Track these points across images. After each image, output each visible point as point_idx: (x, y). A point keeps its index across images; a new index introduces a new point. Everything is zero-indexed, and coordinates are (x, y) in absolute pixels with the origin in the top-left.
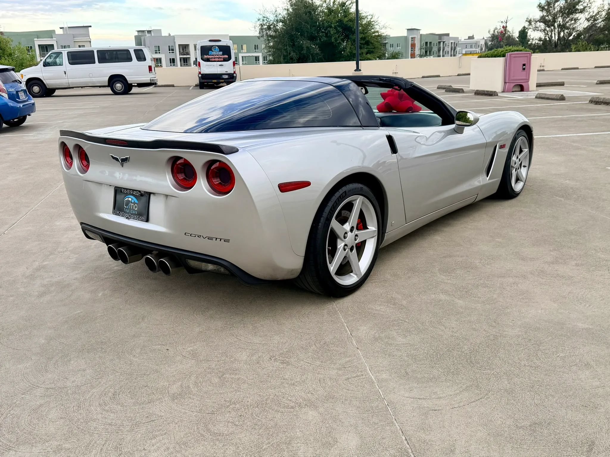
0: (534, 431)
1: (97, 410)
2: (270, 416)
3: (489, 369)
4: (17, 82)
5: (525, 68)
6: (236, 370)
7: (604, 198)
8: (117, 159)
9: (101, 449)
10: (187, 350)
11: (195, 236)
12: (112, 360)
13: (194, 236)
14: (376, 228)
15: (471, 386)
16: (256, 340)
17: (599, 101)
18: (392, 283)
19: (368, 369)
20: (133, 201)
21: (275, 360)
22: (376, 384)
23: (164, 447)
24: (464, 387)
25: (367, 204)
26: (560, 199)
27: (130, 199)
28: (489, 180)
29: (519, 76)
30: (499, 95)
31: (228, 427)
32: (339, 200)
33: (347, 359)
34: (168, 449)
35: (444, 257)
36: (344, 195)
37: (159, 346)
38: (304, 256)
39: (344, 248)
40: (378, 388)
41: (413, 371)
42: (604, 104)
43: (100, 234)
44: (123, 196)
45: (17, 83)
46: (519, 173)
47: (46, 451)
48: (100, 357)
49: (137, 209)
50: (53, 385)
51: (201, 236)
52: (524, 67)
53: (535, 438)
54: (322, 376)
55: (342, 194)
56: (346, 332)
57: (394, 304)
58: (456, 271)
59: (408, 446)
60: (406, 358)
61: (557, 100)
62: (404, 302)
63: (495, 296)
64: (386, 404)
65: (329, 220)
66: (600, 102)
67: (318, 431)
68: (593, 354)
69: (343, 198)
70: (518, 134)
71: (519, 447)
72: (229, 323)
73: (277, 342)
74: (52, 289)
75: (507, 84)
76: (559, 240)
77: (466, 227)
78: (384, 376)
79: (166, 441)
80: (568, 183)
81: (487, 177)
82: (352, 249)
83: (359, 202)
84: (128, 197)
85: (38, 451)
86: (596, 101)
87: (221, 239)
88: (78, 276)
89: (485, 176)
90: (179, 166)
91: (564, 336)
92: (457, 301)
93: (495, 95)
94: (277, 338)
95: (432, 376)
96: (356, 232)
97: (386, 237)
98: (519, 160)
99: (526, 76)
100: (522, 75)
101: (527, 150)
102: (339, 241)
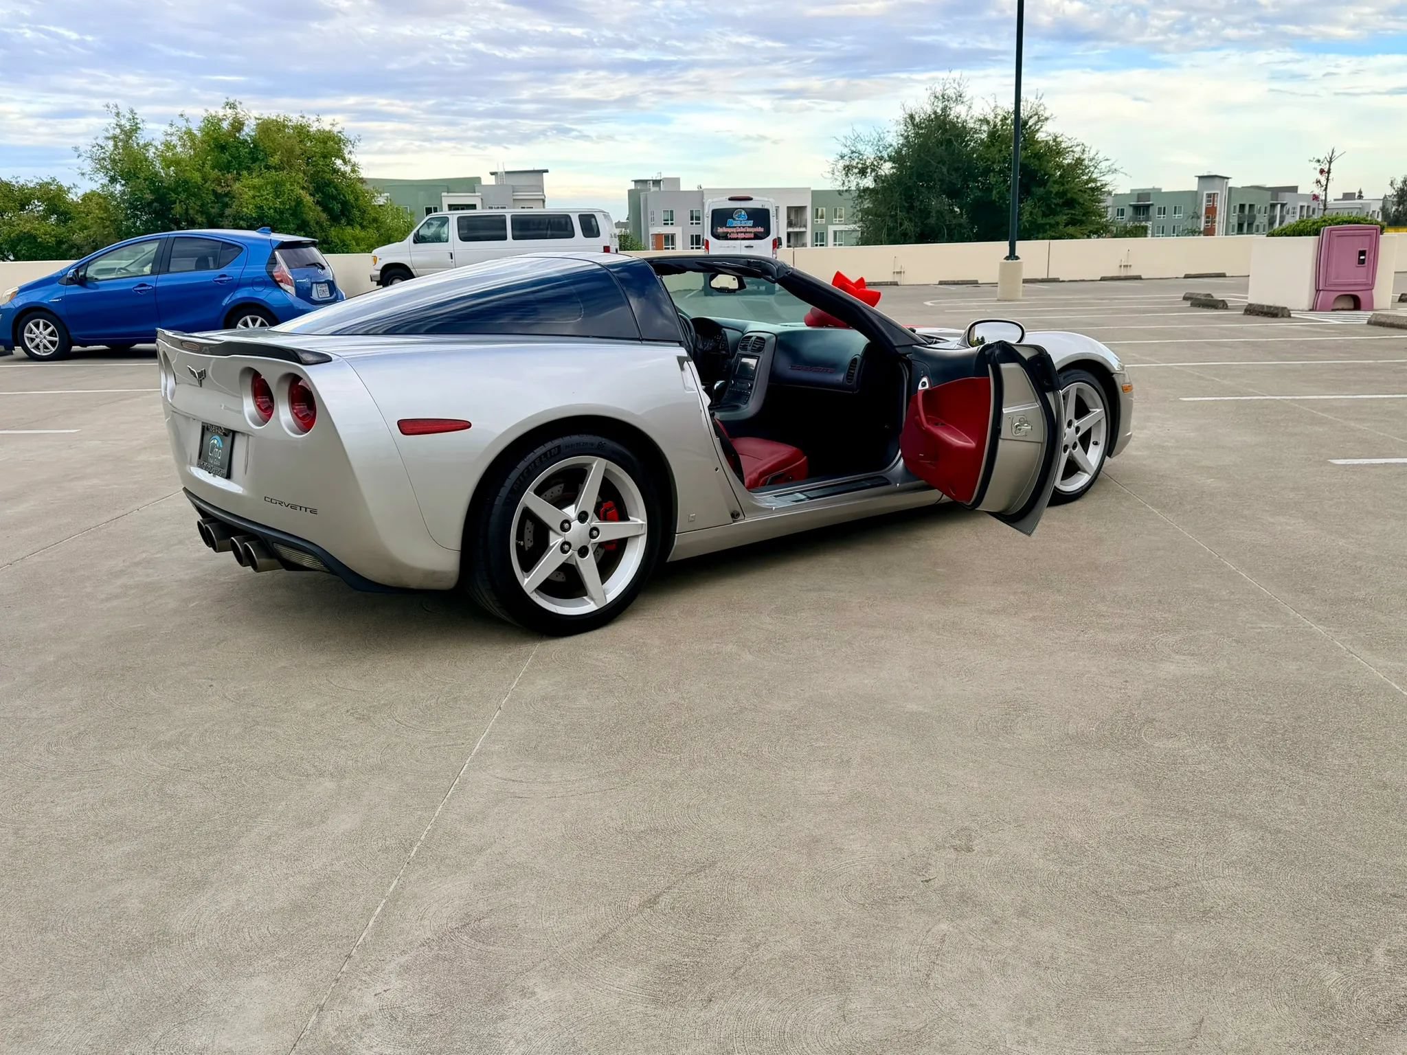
0: (640, 839)
1: (38, 750)
2: (264, 783)
4: (316, 266)
5: (1364, 260)
6: (280, 721)
8: (193, 374)
10: (238, 690)
11: (276, 503)
12: (121, 691)
14: (643, 521)
15: (617, 772)
16: (355, 685)
20: (217, 445)
21: (353, 714)
22: (470, 758)
23: (81, 802)
24: (603, 772)
25: (619, 475)
27: (216, 442)
29: (1349, 274)
30: (1292, 315)
31: (191, 788)
32: (541, 460)
33: (466, 721)
34: (84, 804)
36: (556, 453)
37: (204, 680)
38: (460, 550)
39: (563, 548)
40: (468, 761)
44: (208, 436)
45: (316, 268)
46: (1076, 455)
48: (108, 686)
49: (219, 457)
51: (283, 502)
52: (1362, 257)
55: (550, 451)
57: (635, 653)
58: (801, 613)
62: (655, 652)
63: (819, 653)
65: (518, 491)
67: (311, 807)
69: (551, 456)
73: (383, 691)
74: (134, 591)
75: (1321, 292)
78: (497, 748)
79: (91, 795)
80: (1209, 483)
83: (597, 468)
84: (214, 439)
87: (306, 509)
92: (745, 655)
93: (1283, 316)
94: (391, 685)
95: (570, 754)
96: (593, 523)
97: (678, 540)
98: (1078, 429)
99: (1367, 278)
100: (1360, 274)
101: (1098, 410)
102: (552, 534)
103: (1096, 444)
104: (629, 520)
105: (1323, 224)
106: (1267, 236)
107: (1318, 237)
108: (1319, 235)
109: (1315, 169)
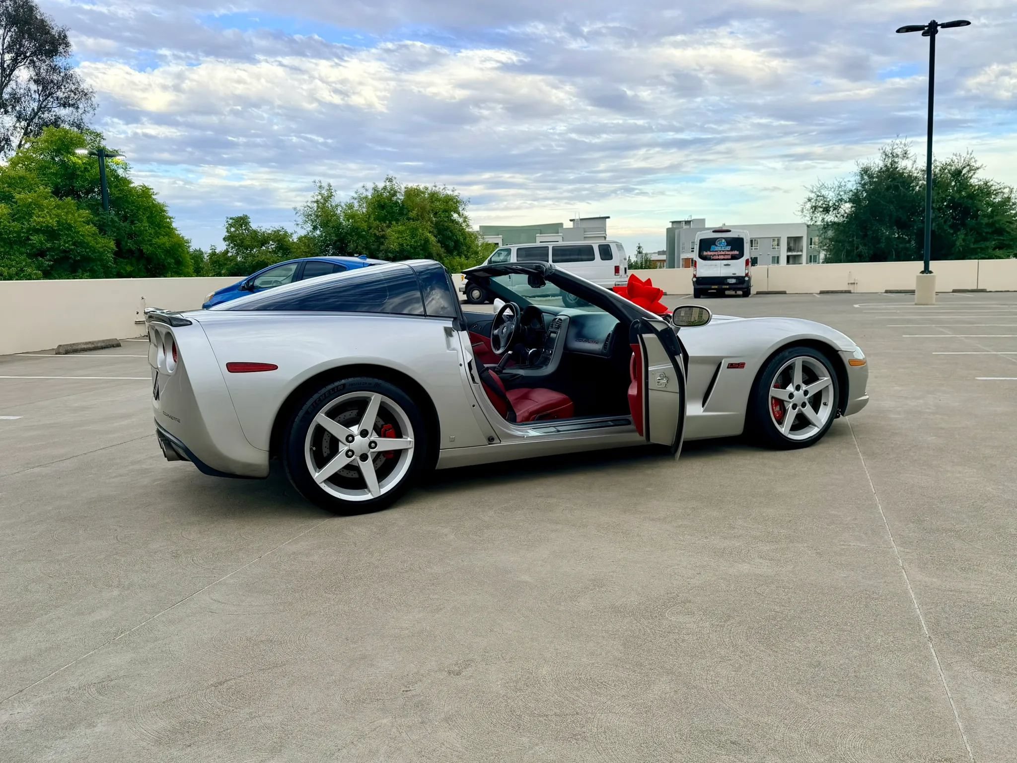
11: (166, 415)
14: (411, 439)
28: (705, 411)
32: (330, 393)
36: (341, 388)
38: (268, 450)
39: (347, 453)
46: (805, 412)
55: (336, 387)
65: (313, 413)
81: (703, 406)
82: (363, 458)
83: (376, 400)
87: (176, 419)
89: (699, 405)
96: (373, 438)
97: (442, 454)
98: (806, 393)
101: (826, 379)
102: (340, 444)
103: (825, 404)
104: (401, 438)
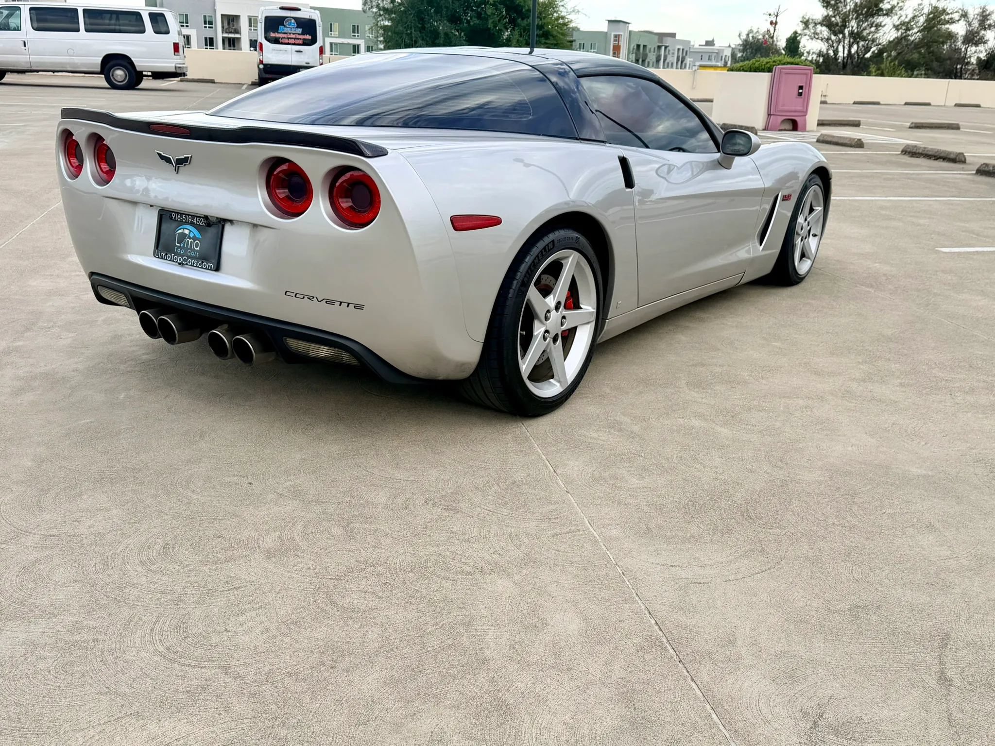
0: (857, 617)
1: (137, 571)
2: (434, 586)
3: (778, 527)
5: (801, 93)
6: (371, 517)
7: (935, 291)
8: (168, 160)
9: (152, 630)
10: (284, 486)
11: (304, 297)
12: (155, 496)
13: (302, 297)
14: (594, 309)
15: (753, 550)
16: (399, 475)
17: (917, 151)
18: (614, 399)
19: (587, 522)
20: (192, 235)
21: (435, 505)
22: (602, 544)
23: (261, 628)
24: (741, 551)
25: (583, 265)
26: (868, 289)
27: (187, 232)
28: (763, 250)
29: (789, 103)
31: (365, 598)
32: (542, 254)
33: (552, 507)
34: (268, 630)
35: (693, 365)
36: (550, 247)
37: (236, 478)
38: (483, 341)
39: (544, 336)
40: (605, 549)
41: (659, 527)
42: (924, 157)
43: (127, 292)
44: (174, 225)
46: (806, 244)
47: (55, 630)
48: (134, 492)
49: (198, 248)
50: (55, 530)
51: (313, 298)
52: (801, 91)
53: (859, 627)
54: (513, 530)
55: (548, 245)
56: (547, 467)
57: (620, 430)
58: (714, 387)
59: (660, 633)
60: (646, 508)
61: (851, 146)
62: (636, 428)
63: (778, 424)
64: (621, 572)
65: (525, 286)
66: (919, 153)
67: (515, 608)
68: (937, 511)
69: (549, 251)
70: (809, 181)
71: (834, 638)
72: (350, 448)
73: (434, 479)
74: (37, 383)
75: (772, 116)
76: (870, 349)
77: (723, 324)
78: (614, 532)
79: (263, 619)
80: (878, 267)
81: (761, 245)
82: (555, 340)
84: (184, 229)
85: (41, 630)
86: (912, 152)
87: (349, 304)
88: (80, 367)
89: (758, 244)
90: (281, 175)
91: (891, 485)
92: (719, 429)
94: (434, 472)
95: (689, 535)
97: (607, 325)
98: (808, 224)
99: (803, 106)
100: (797, 104)
101: (819, 208)
102: (536, 324)
103: (815, 235)
104: (581, 308)
105: (774, 63)
106: (728, 71)
107: (770, 74)
108: (772, 72)
109: (766, 20)
